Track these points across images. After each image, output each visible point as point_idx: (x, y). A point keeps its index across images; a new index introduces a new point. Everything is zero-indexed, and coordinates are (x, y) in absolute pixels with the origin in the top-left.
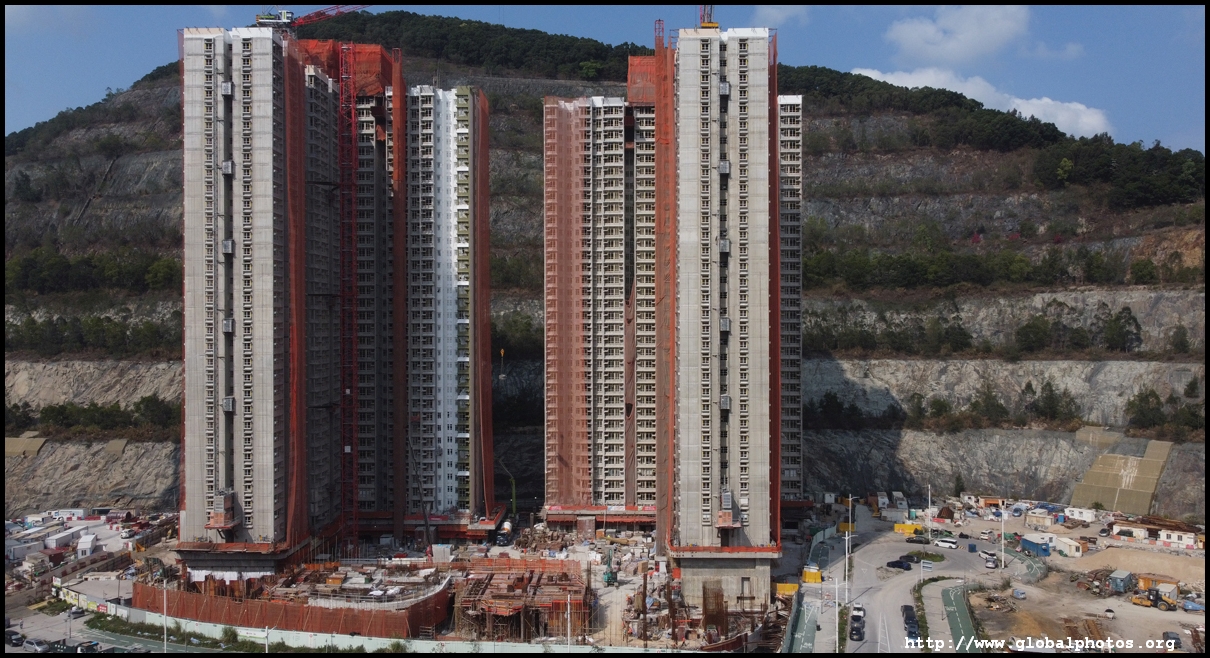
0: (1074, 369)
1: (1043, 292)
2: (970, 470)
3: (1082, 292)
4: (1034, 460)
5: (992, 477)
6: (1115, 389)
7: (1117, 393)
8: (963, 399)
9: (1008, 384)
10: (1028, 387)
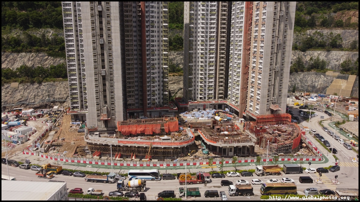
0: (322, 54)
1: (309, 29)
2: (295, 84)
3: (322, 29)
5: (302, 86)
6: (335, 59)
7: (336, 61)
9: (302, 58)
10: (311, 58)
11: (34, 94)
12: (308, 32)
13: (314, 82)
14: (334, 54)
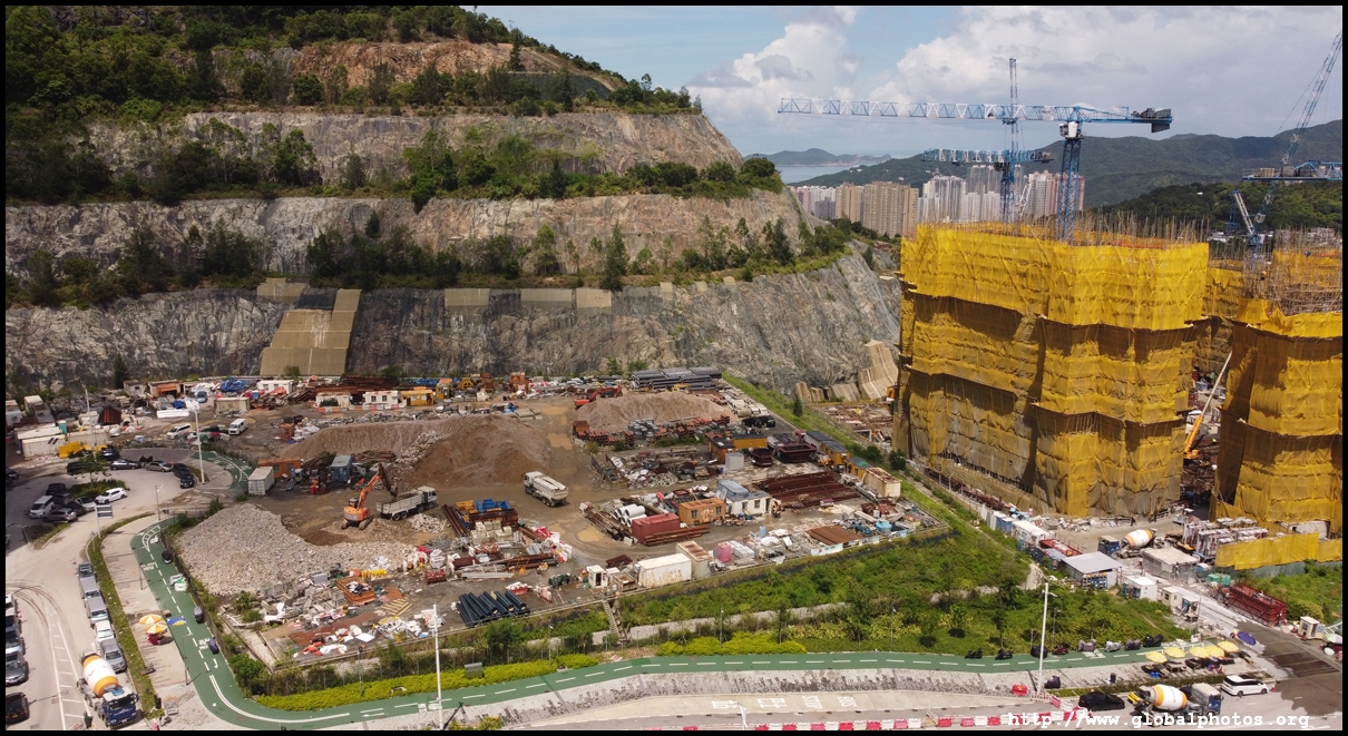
0: (245, 209)
1: (194, 112)
2: (130, 349)
3: (244, 113)
4: (211, 327)
5: (161, 355)
6: (294, 231)
7: (297, 235)
8: (108, 255)
9: (164, 232)
10: (194, 232)
12: (191, 121)
13: (214, 331)
14: (290, 208)
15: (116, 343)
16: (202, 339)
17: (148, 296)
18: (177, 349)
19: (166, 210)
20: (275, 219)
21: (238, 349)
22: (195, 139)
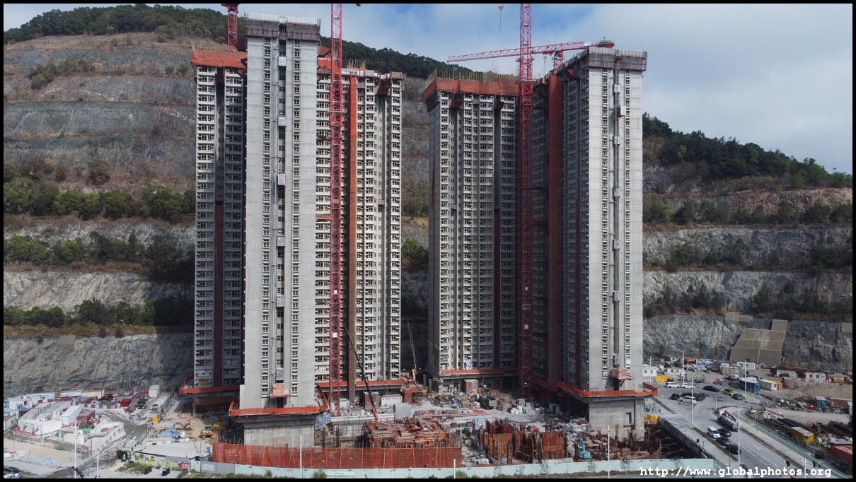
0: (713, 277)
1: (683, 228)
2: (664, 341)
3: (707, 228)
4: (702, 334)
7: (743, 291)
9: (674, 286)
10: (691, 287)
11: (106, 361)
12: (682, 233)
13: (703, 336)
14: (739, 277)
15: (658, 337)
16: (698, 339)
17: (669, 316)
18: (685, 343)
19: (674, 275)
20: (730, 282)
21: (716, 346)
22: (684, 243)
